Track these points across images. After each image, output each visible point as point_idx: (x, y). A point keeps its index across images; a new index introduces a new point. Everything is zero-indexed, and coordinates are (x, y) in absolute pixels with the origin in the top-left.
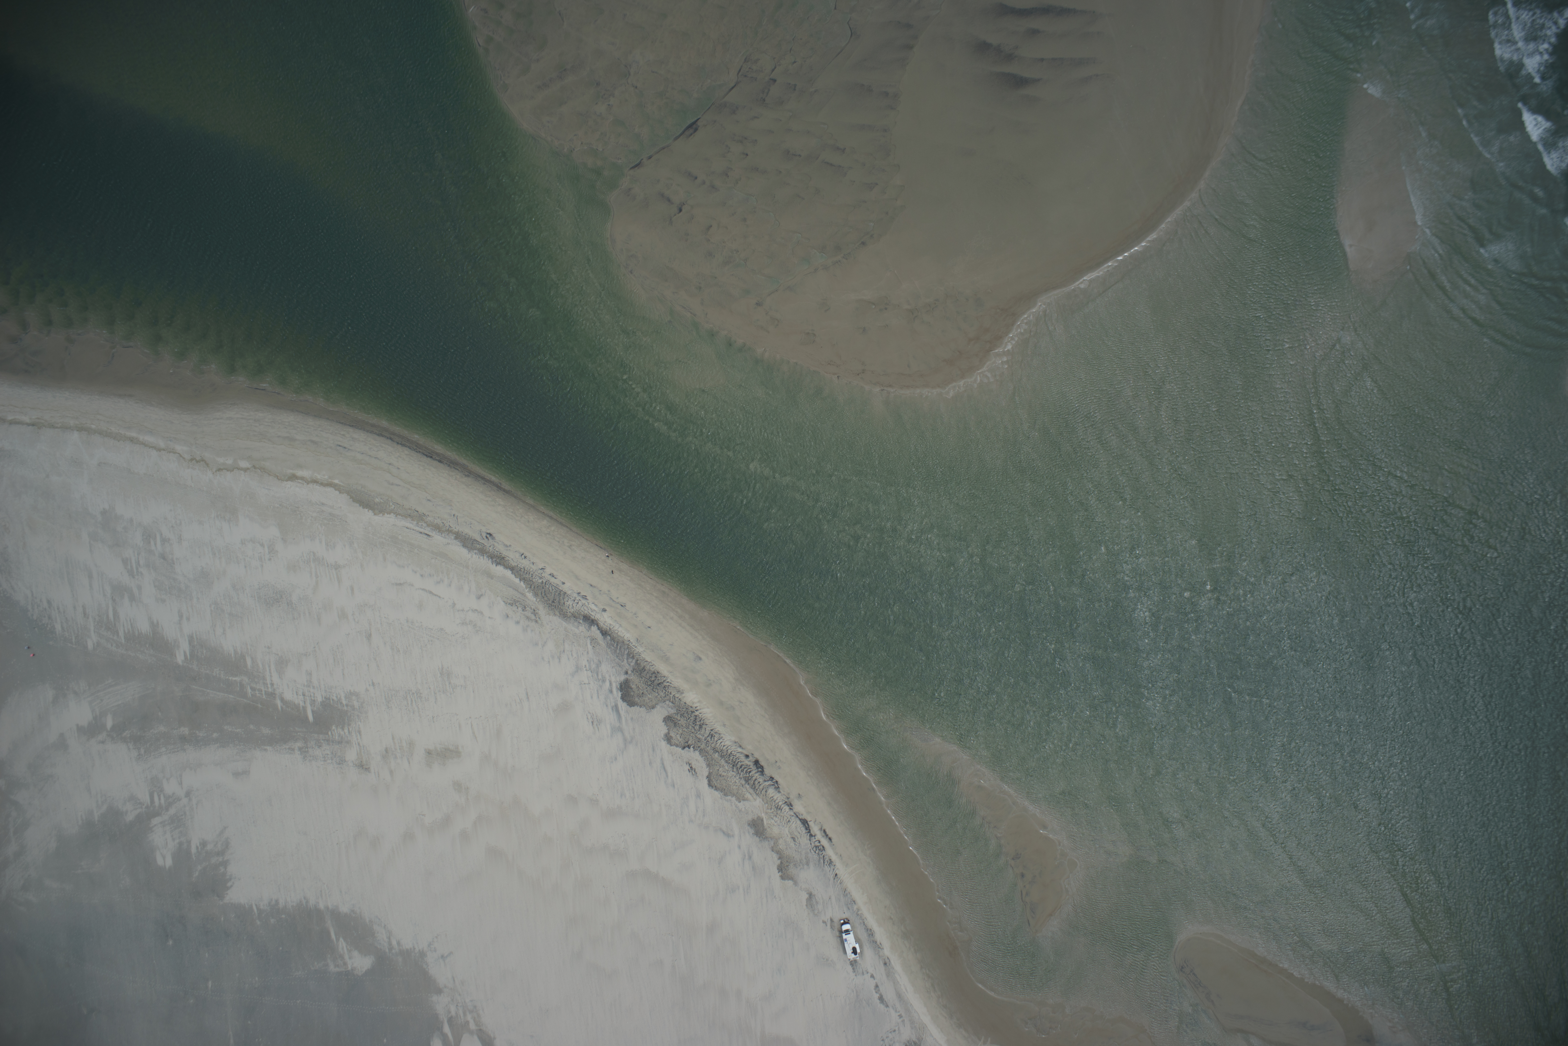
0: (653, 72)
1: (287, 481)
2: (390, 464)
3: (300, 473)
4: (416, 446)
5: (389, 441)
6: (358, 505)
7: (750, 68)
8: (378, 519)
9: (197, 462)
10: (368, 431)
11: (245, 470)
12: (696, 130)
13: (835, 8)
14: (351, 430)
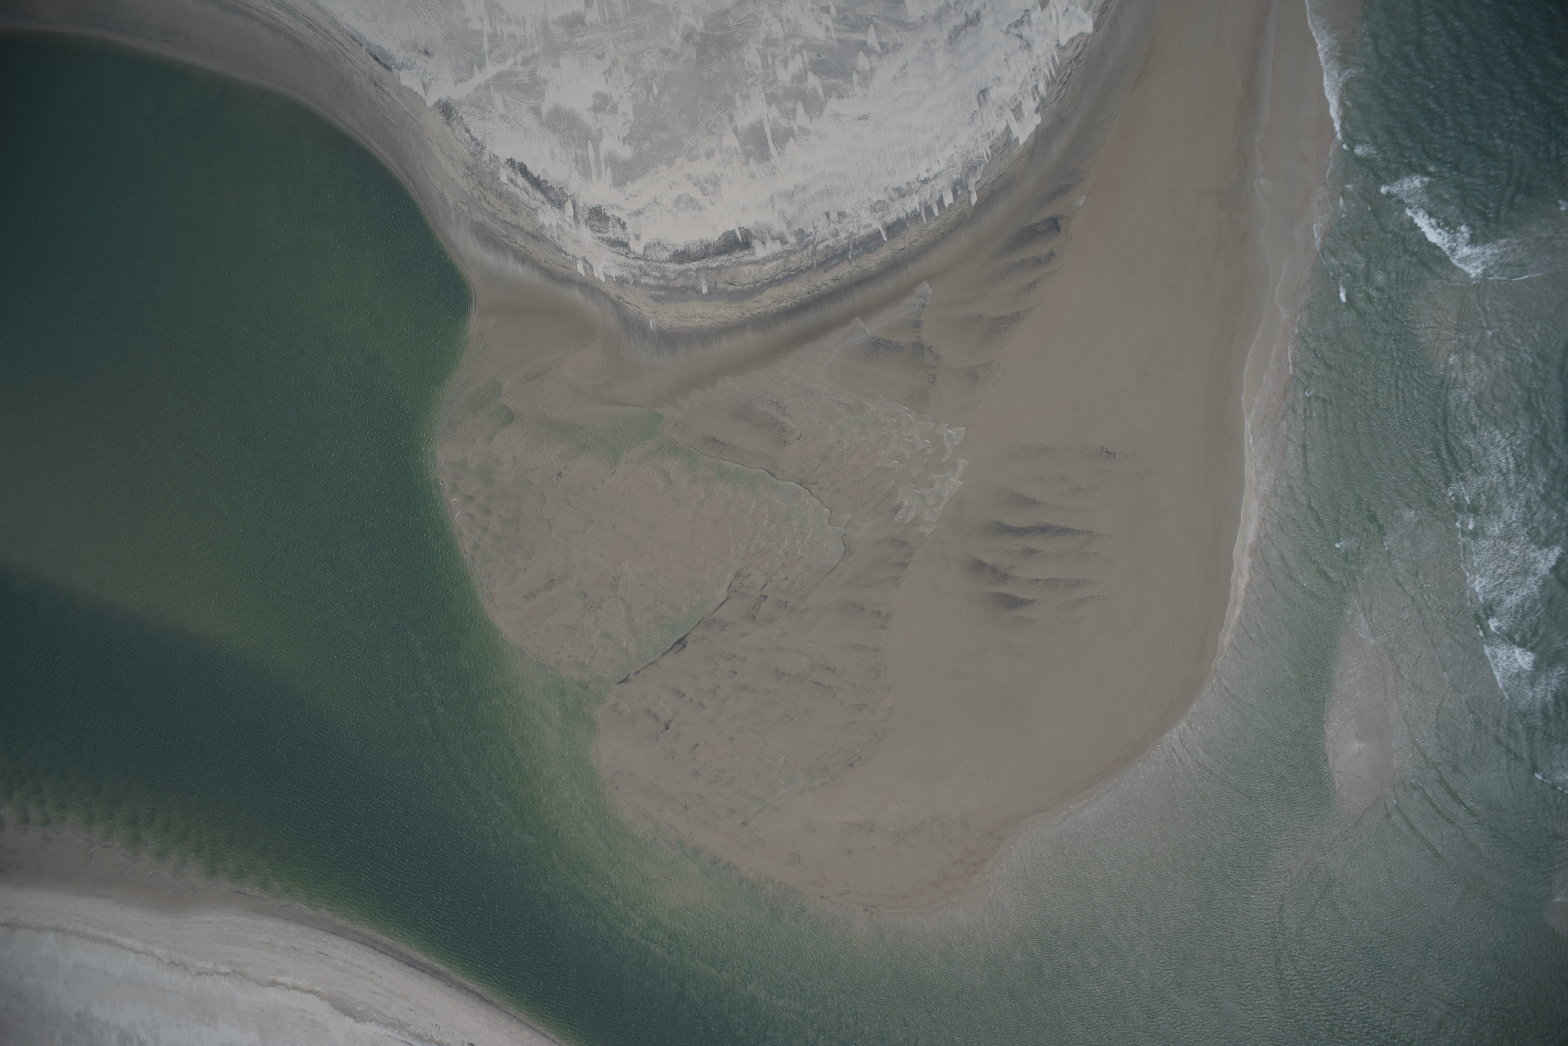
0: (642, 585)
1: (268, 986)
2: (372, 973)
3: (281, 979)
4: (399, 955)
5: (372, 950)
6: (339, 1012)
7: (740, 584)
8: (360, 1027)
9: (176, 965)
10: (350, 939)
11: (226, 975)
12: (685, 646)
13: (829, 523)
14: (333, 937)
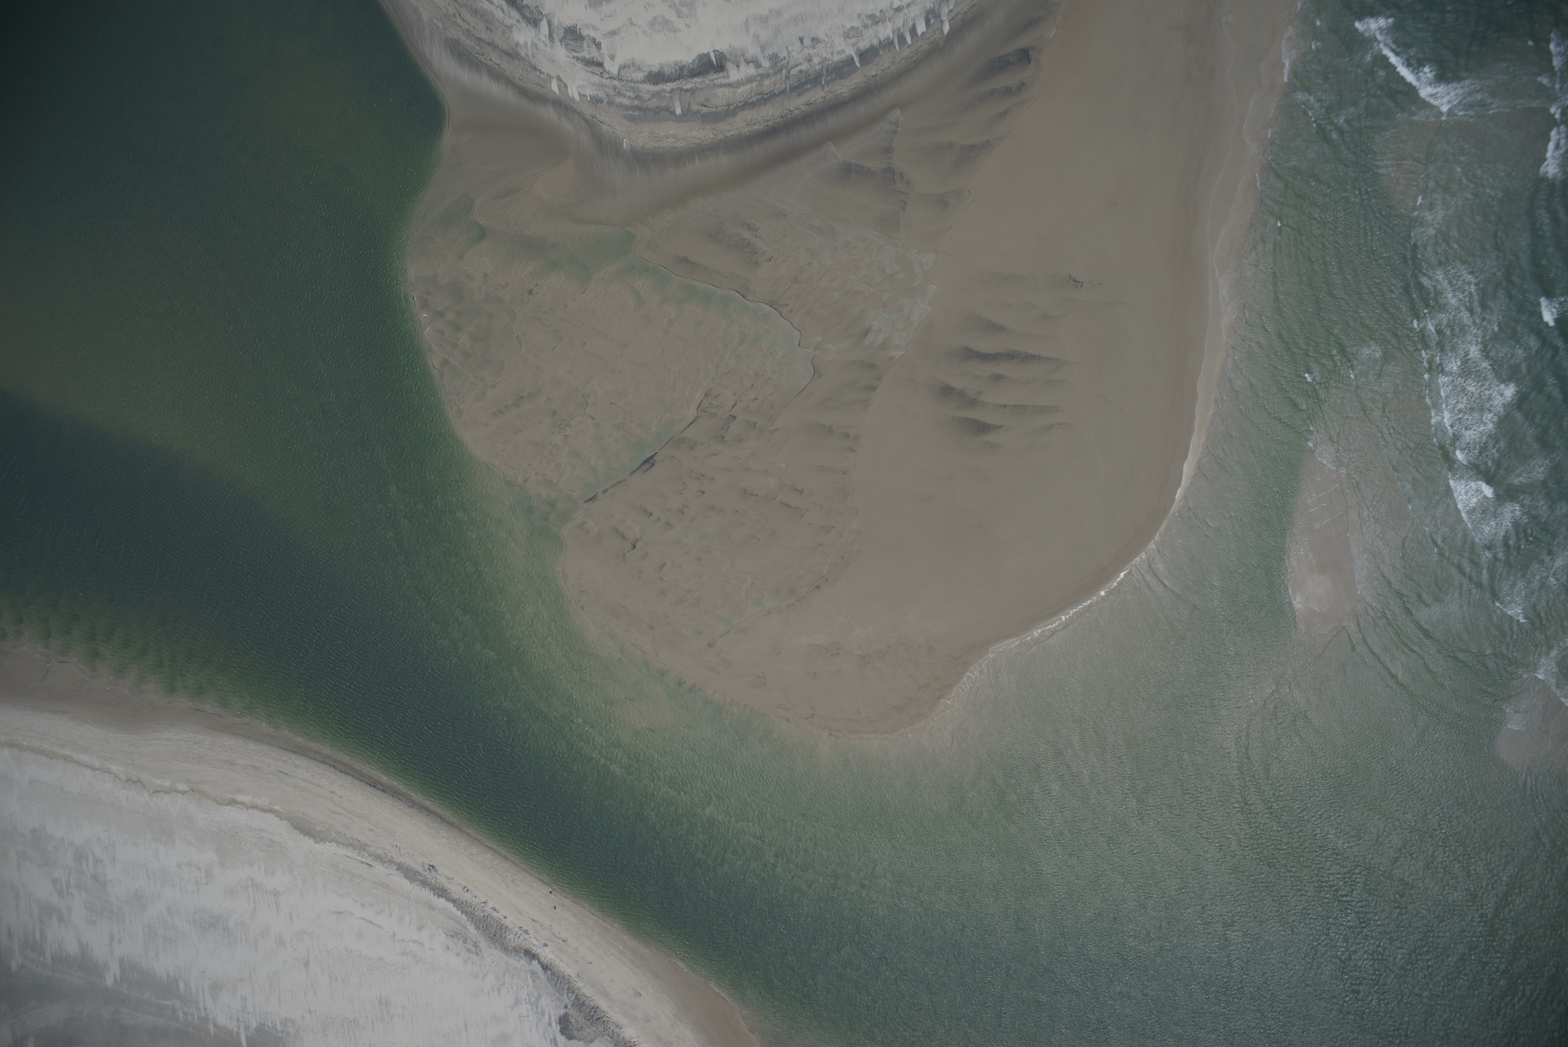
0: (612, 403)
1: (226, 805)
2: (332, 792)
3: (239, 798)
4: (360, 775)
5: (332, 769)
6: (299, 832)
7: (710, 403)
8: (319, 847)
9: (134, 783)
10: (310, 758)
11: (184, 793)
12: (653, 465)
13: (799, 345)
14: (293, 756)
